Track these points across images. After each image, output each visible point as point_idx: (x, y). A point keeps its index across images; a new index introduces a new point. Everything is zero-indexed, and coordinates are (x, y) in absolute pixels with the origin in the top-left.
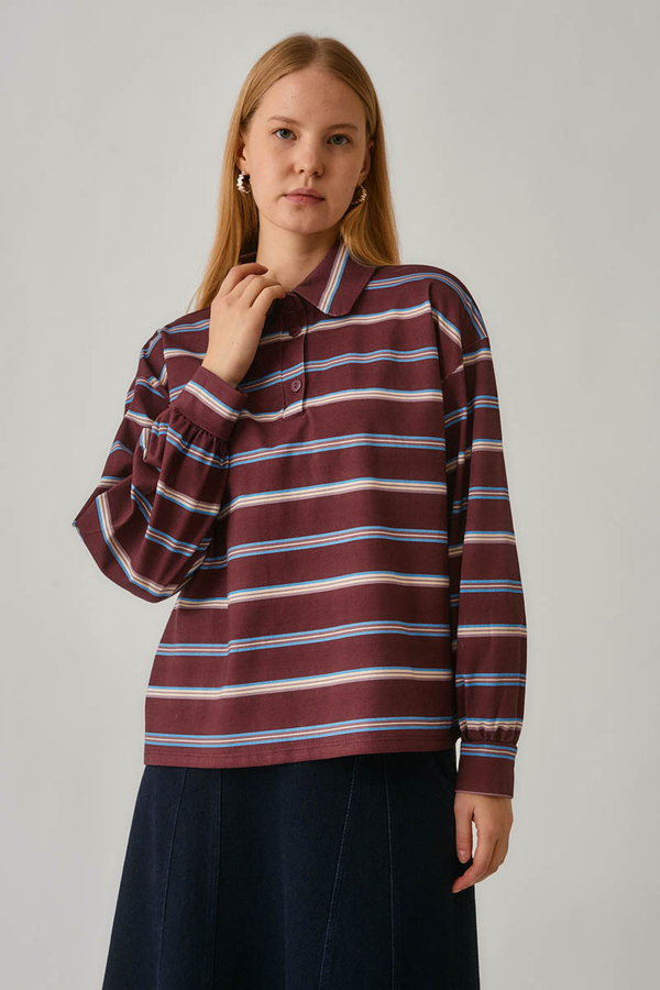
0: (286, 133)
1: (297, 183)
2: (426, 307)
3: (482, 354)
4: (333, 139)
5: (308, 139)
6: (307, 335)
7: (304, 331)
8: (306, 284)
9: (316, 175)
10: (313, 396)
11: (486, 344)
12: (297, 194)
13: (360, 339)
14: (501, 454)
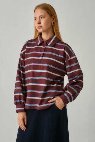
2: (63, 50)
6: (46, 48)
8: (47, 40)
10: (44, 57)
13: (53, 51)
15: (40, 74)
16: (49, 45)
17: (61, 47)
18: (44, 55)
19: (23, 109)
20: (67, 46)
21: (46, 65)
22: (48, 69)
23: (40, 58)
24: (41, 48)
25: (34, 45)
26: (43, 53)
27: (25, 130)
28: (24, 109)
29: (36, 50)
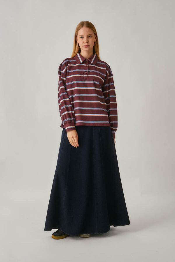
0: (82, 37)
1: (85, 44)
2: (105, 69)
3: (112, 77)
4: (89, 36)
5: (85, 38)
6: (88, 66)
7: (88, 65)
9: (87, 43)
10: (89, 75)
11: (112, 75)
12: (85, 46)
13: (96, 69)
14: (115, 91)
15: (88, 92)
16: (92, 63)
17: (103, 66)
18: (88, 73)
19: (74, 127)
20: (107, 65)
21: (92, 82)
22: (95, 85)
23: (86, 76)
24: (84, 66)
25: (75, 63)
26: (87, 70)
27: (77, 147)
28: (76, 126)
29: (79, 67)
